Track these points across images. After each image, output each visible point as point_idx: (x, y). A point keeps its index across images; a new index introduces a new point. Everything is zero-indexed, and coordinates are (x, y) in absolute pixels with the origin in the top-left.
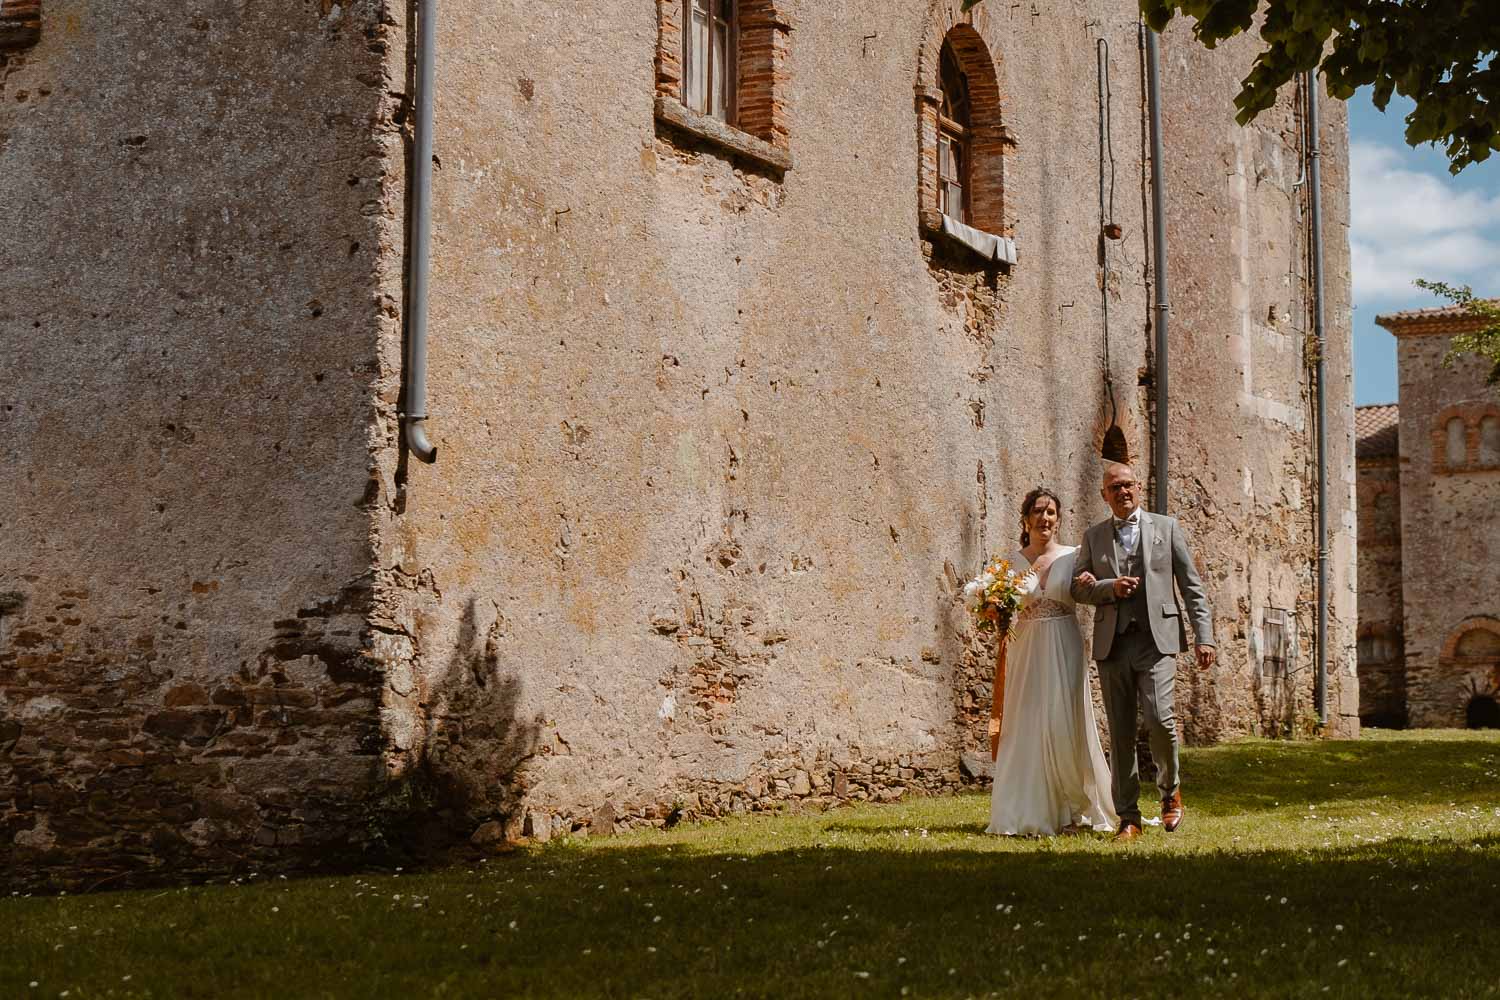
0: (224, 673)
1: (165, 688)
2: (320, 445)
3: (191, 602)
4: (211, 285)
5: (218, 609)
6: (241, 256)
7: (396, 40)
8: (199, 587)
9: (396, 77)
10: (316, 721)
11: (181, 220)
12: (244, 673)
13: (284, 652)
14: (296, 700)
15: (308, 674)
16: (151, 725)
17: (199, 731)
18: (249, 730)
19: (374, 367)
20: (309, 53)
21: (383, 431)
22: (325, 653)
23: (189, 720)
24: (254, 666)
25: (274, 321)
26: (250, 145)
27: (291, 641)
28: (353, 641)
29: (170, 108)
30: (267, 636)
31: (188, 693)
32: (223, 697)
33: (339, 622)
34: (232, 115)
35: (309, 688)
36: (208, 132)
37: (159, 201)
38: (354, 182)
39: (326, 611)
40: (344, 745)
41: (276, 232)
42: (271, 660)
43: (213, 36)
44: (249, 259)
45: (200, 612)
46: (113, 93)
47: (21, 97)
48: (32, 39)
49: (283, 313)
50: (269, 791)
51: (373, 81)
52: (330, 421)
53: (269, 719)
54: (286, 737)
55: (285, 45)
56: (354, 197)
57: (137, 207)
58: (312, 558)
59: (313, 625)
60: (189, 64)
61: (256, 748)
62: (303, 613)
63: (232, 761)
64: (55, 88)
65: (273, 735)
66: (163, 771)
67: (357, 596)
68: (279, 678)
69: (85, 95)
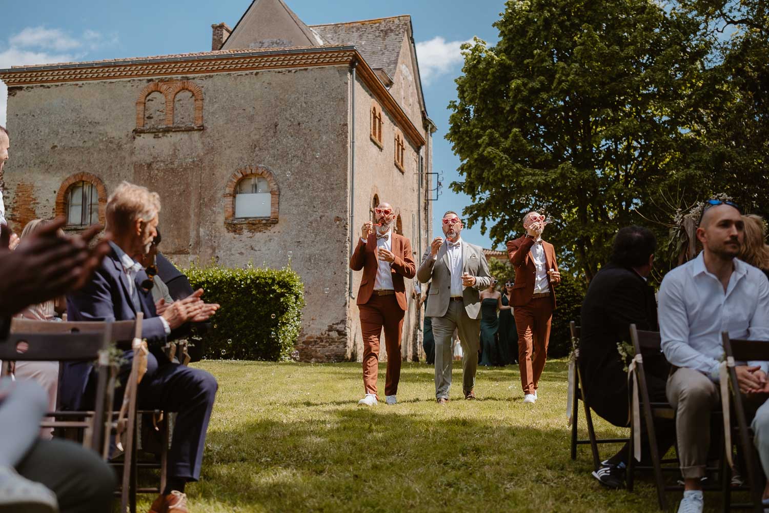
0: (318, 334)
1: (306, 336)
2: (336, 296)
3: (311, 322)
4: (314, 268)
5: (316, 323)
6: (320, 263)
7: (349, 227)
8: (313, 319)
9: (349, 235)
10: (336, 342)
11: (308, 256)
12: (322, 334)
13: (329, 331)
14: (332, 339)
15: (334, 334)
16: (303, 342)
17: (313, 343)
18: (323, 344)
19: (346, 283)
20: (333, 229)
21: (347, 294)
22: (338, 331)
23: (311, 342)
24: (324, 333)
25: (327, 274)
26: (321, 244)
27: (331, 329)
28: (343, 329)
29: (305, 237)
30: (326, 328)
31: (311, 337)
32: (317, 338)
33: (340, 326)
34: (318, 239)
35: (334, 337)
36: (313, 241)
37: (304, 253)
38: (342, 252)
39: (337, 324)
40: (341, 346)
41: (327, 260)
42: (327, 332)
43: (314, 225)
44: (322, 264)
45: (313, 324)
46: (293, 233)
47: (275, 232)
48: (277, 222)
49: (329, 274)
50: (327, 354)
51: (345, 235)
52: (338, 292)
53: (327, 342)
54: (330, 345)
55: (328, 227)
56: (342, 254)
57: (299, 254)
58: (335, 315)
59: (335, 326)
60: (309, 229)
61: (324, 346)
62: (333, 324)
63: (320, 349)
64: (281, 231)
65: (327, 344)
66: (306, 350)
67: (343, 322)
68: (328, 335)
69: (288, 233)
